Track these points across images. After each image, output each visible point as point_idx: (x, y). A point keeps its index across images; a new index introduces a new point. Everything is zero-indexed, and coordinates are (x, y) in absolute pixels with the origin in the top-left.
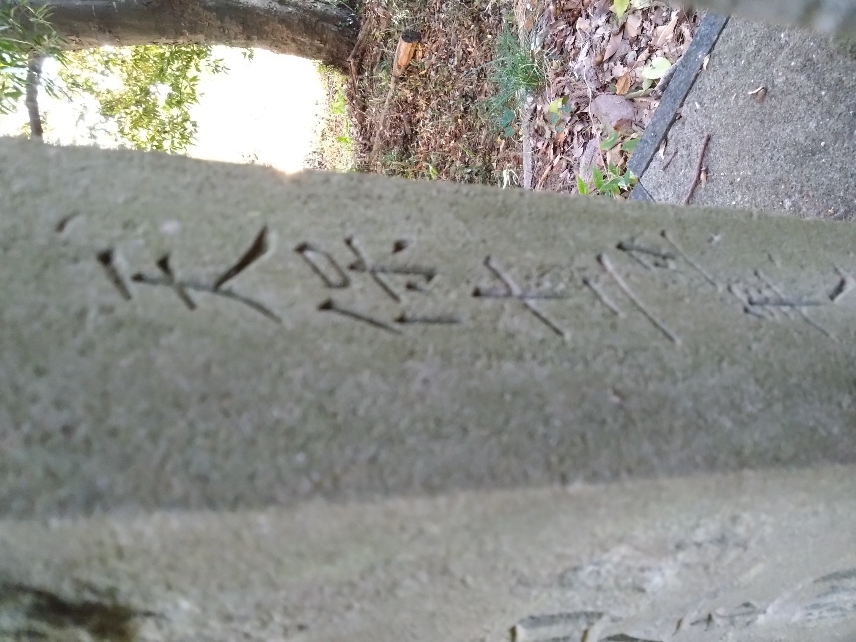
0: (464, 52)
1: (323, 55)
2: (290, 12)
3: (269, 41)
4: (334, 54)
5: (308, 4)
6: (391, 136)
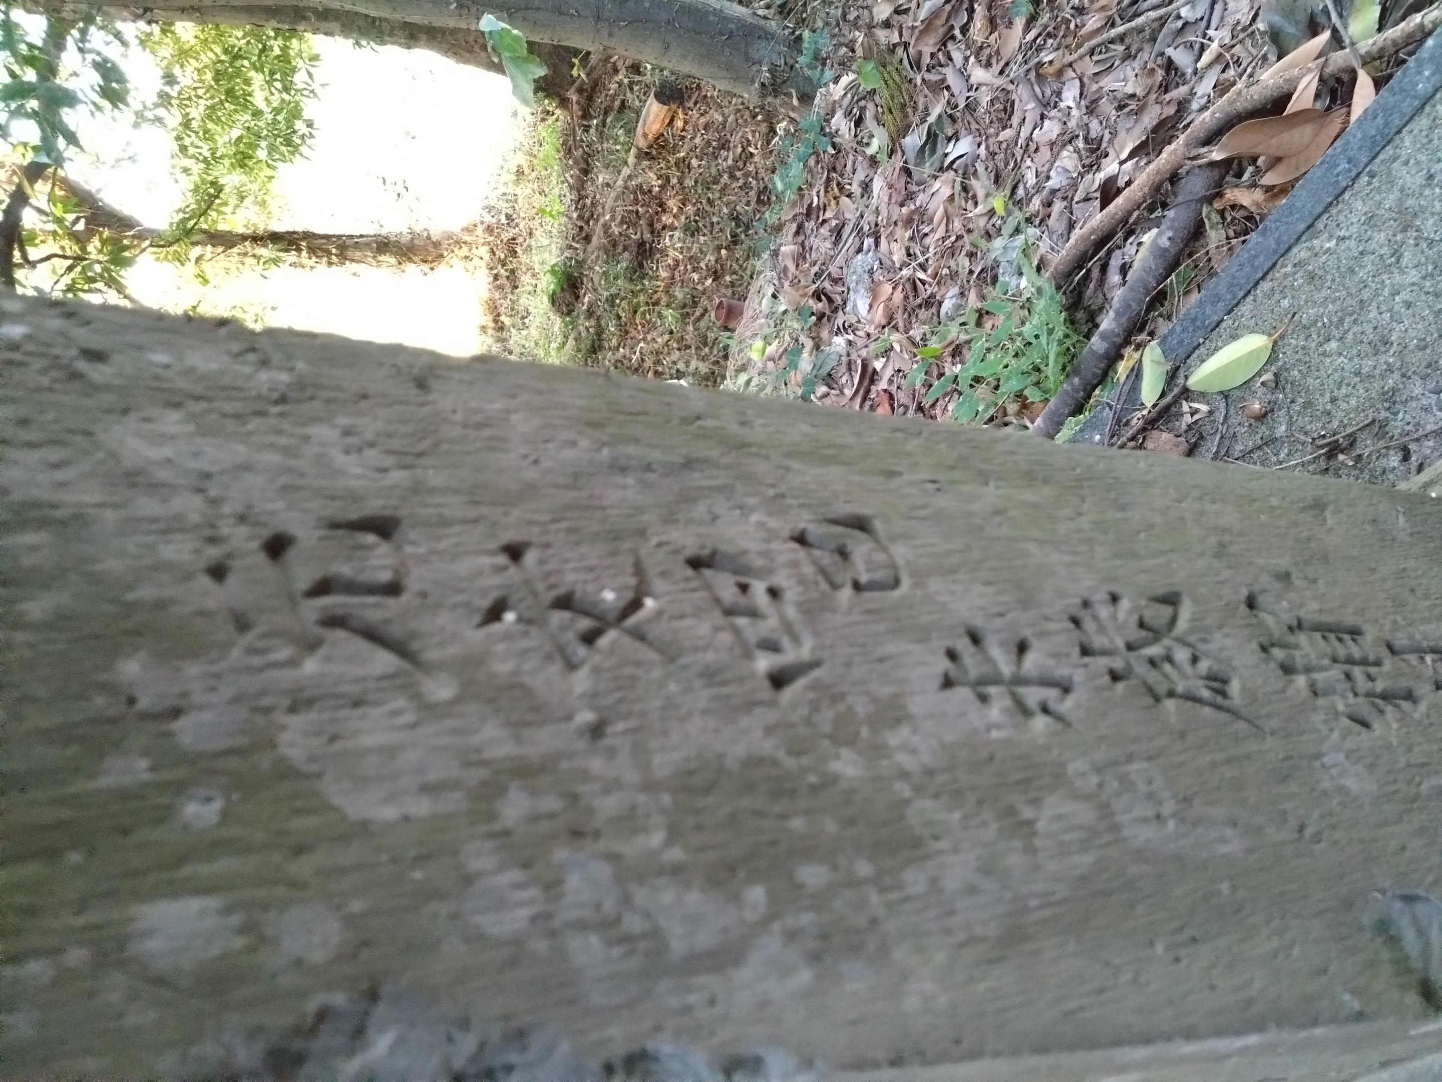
6: (620, 234)
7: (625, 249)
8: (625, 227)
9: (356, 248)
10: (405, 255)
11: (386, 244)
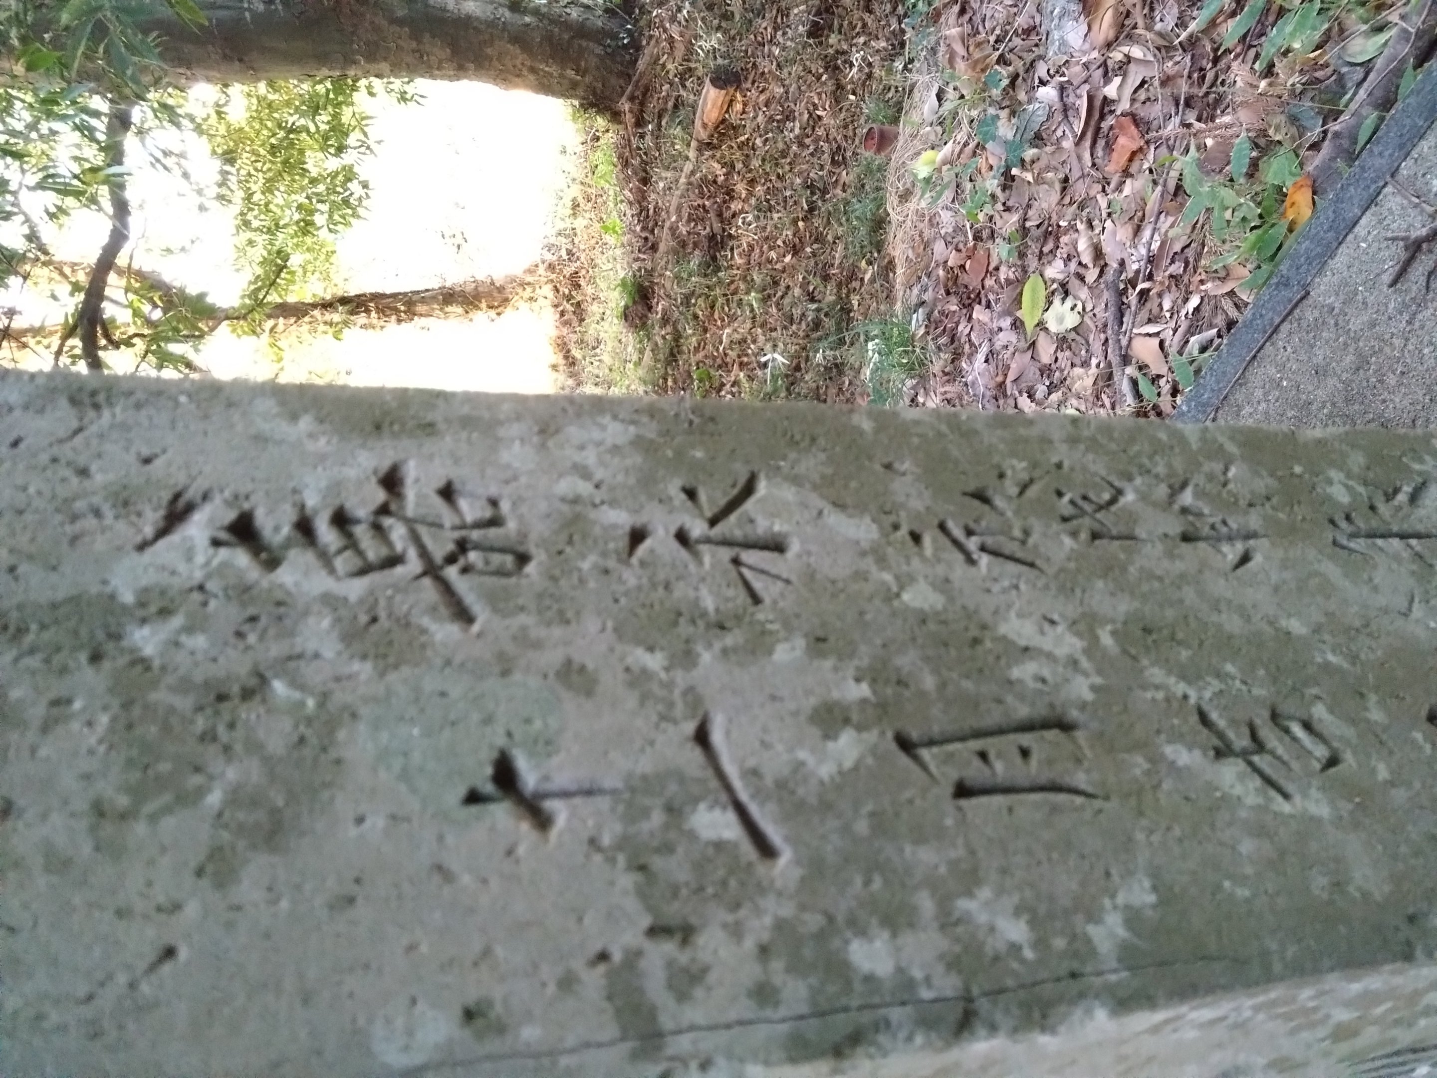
0: (811, 115)
1: (580, 92)
2: (528, 25)
3: (492, 72)
4: (599, 92)
5: (556, 9)
6: (689, 233)
7: (696, 245)
8: (692, 224)
9: (422, 302)
10: (472, 303)
11: (451, 295)
